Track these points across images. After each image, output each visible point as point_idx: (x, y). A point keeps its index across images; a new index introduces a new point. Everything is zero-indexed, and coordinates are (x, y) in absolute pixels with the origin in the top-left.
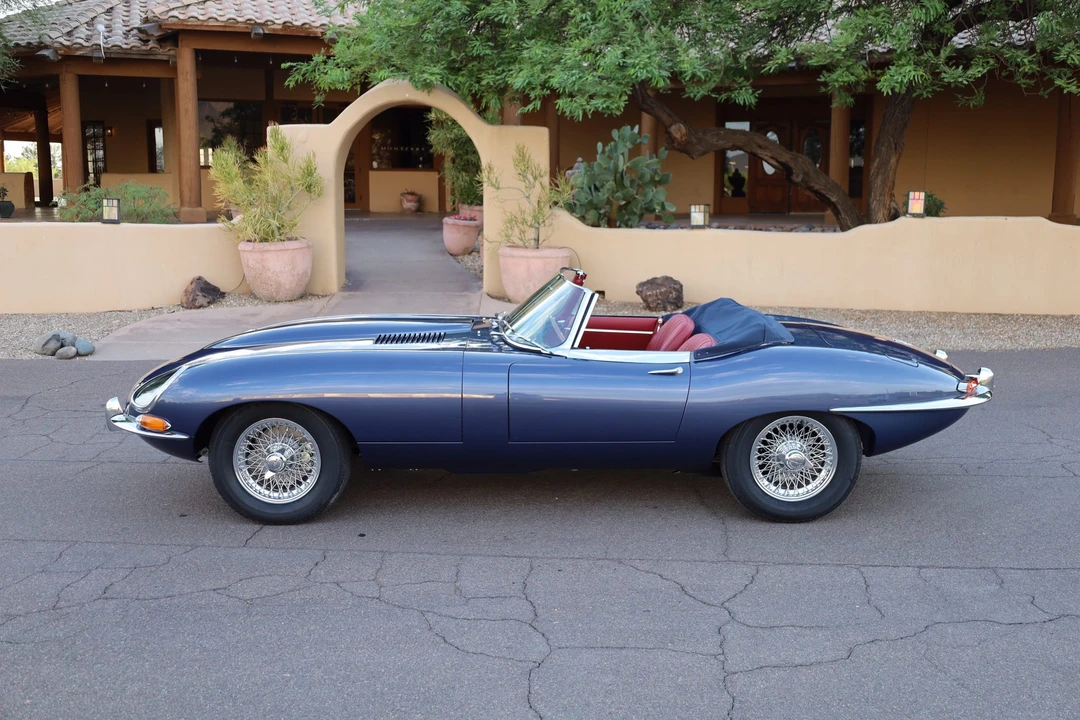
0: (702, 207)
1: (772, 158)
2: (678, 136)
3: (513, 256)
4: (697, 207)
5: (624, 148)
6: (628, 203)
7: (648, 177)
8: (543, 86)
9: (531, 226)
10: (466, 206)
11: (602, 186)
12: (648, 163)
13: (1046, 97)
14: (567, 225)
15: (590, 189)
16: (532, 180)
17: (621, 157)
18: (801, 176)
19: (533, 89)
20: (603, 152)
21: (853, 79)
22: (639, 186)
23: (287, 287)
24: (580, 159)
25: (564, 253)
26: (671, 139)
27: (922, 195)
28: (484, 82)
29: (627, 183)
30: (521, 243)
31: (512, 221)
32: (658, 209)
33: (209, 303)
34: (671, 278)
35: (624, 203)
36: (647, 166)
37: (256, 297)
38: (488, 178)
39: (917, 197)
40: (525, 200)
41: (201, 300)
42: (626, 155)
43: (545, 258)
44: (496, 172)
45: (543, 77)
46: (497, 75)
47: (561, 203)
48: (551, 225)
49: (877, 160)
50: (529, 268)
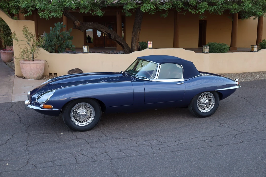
0: (87, 46)
1: (105, 32)
2: (77, 24)
3: (25, 64)
4: (85, 46)
5: (58, 29)
6: (61, 45)
7: (66, 37)
8: (32, 6)
9: (30, 53)
10: (8, 46)
11: (52, 40)
12: (66, 33)
13: (185, 15)
14: (43, 53)
15: (49, 41)
16: (30, 38)
17: (58, 31)
18: (114, 37)
19: (28, 8)
20: (52, 30)
21: (133, 7)
22: (64, 40)
24: (45, 32)
25: (43, 62)
26: (75, 25)
27: (151, 42)
28: (10, 5)
29: (60, 39)
30: (27, 59)
31: (23, 52)
32: (70, 47)
34: (79, 69)
35: (60, 45)
36: (66, 34)
38: (14, 37)
39: (150, 43)
40: (28, 44)
42: (59, 31)
43: (36, 64)
44: (17, 36)
45: (32, 4)
46: (15, 3)
47: (41, 46)
48: (37, 53)
49: (134, 32)
50: (31, 67)
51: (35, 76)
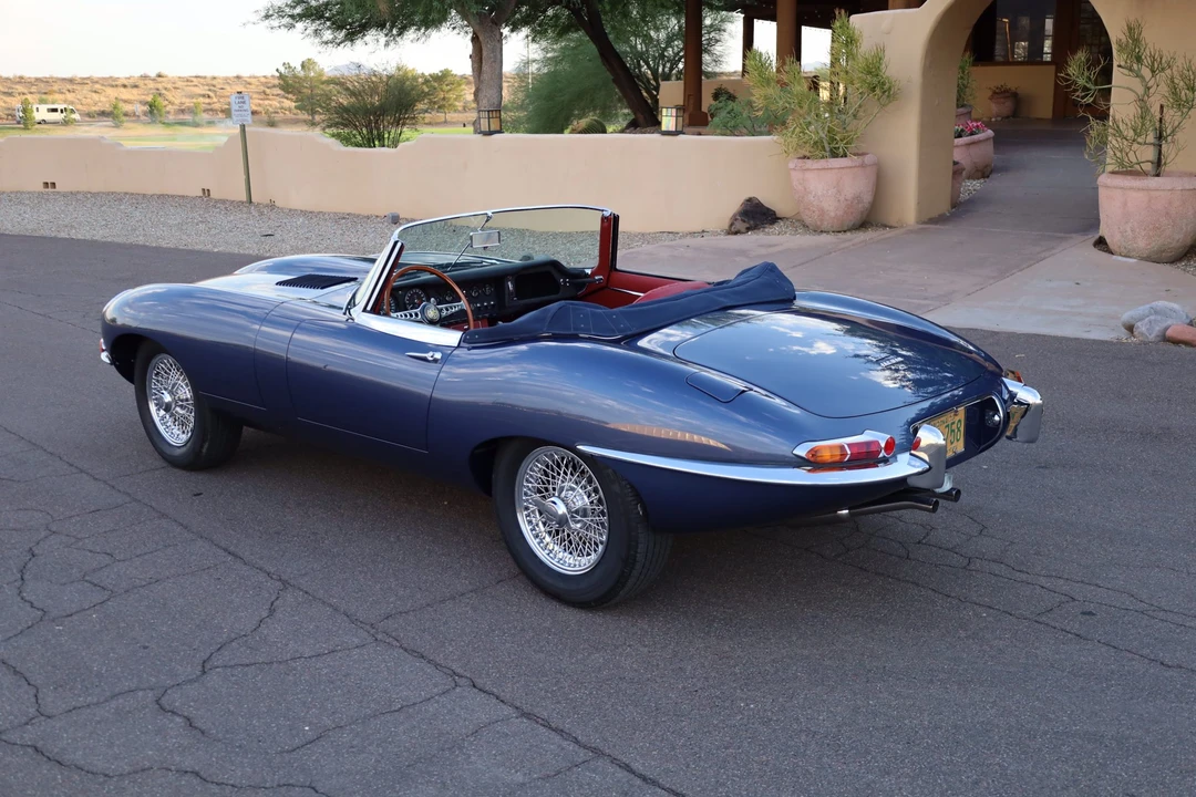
23: (832, 214)
33: (748, 229)
37: (805, 226)
41: (740, 225)
43: (1148, 190)
50: (1125, 204)
51: (1142, 244)
